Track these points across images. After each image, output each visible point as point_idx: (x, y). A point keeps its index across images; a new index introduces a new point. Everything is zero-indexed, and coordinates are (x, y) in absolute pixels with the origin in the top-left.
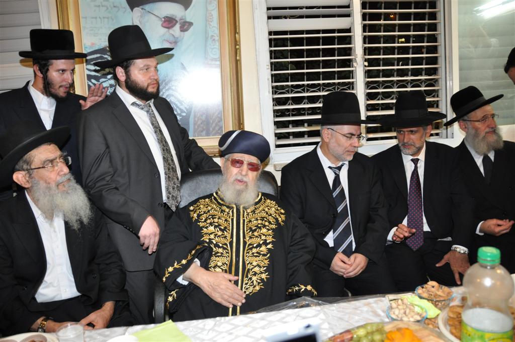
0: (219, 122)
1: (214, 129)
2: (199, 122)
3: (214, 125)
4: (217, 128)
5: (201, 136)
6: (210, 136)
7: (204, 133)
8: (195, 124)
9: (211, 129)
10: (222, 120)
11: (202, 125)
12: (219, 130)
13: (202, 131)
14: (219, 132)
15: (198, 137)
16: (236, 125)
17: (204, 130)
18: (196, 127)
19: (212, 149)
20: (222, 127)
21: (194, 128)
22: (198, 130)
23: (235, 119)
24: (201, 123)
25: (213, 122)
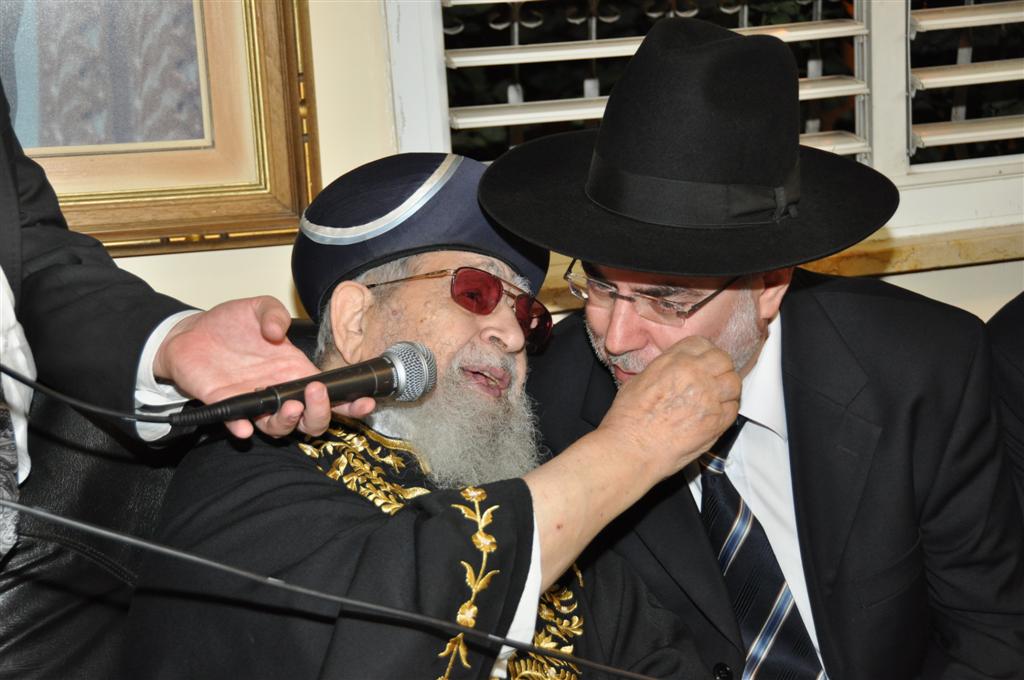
0: (180, 64)
1: (151, 104)
2: (71, 65)
3: (152, 81)
4: (169, 99)
5: (84, 138)
6: (131, 140)
7: (100, 124)
8: (46, 75)
9: (138, 104)
10: (193, 55)
11: (85, 83)
12: (180, 106)
13: (87, 116)
14: (183, 117)
15: (67, 143)
16: (267, 80)
17: (97, 107)
18: (55, 91)
19: (147, 206)
20: (198, 92)
21: (45, 99)
22: (66, 109)
23: (265, 52)
24: (82, 73)
25: (146, 65)
